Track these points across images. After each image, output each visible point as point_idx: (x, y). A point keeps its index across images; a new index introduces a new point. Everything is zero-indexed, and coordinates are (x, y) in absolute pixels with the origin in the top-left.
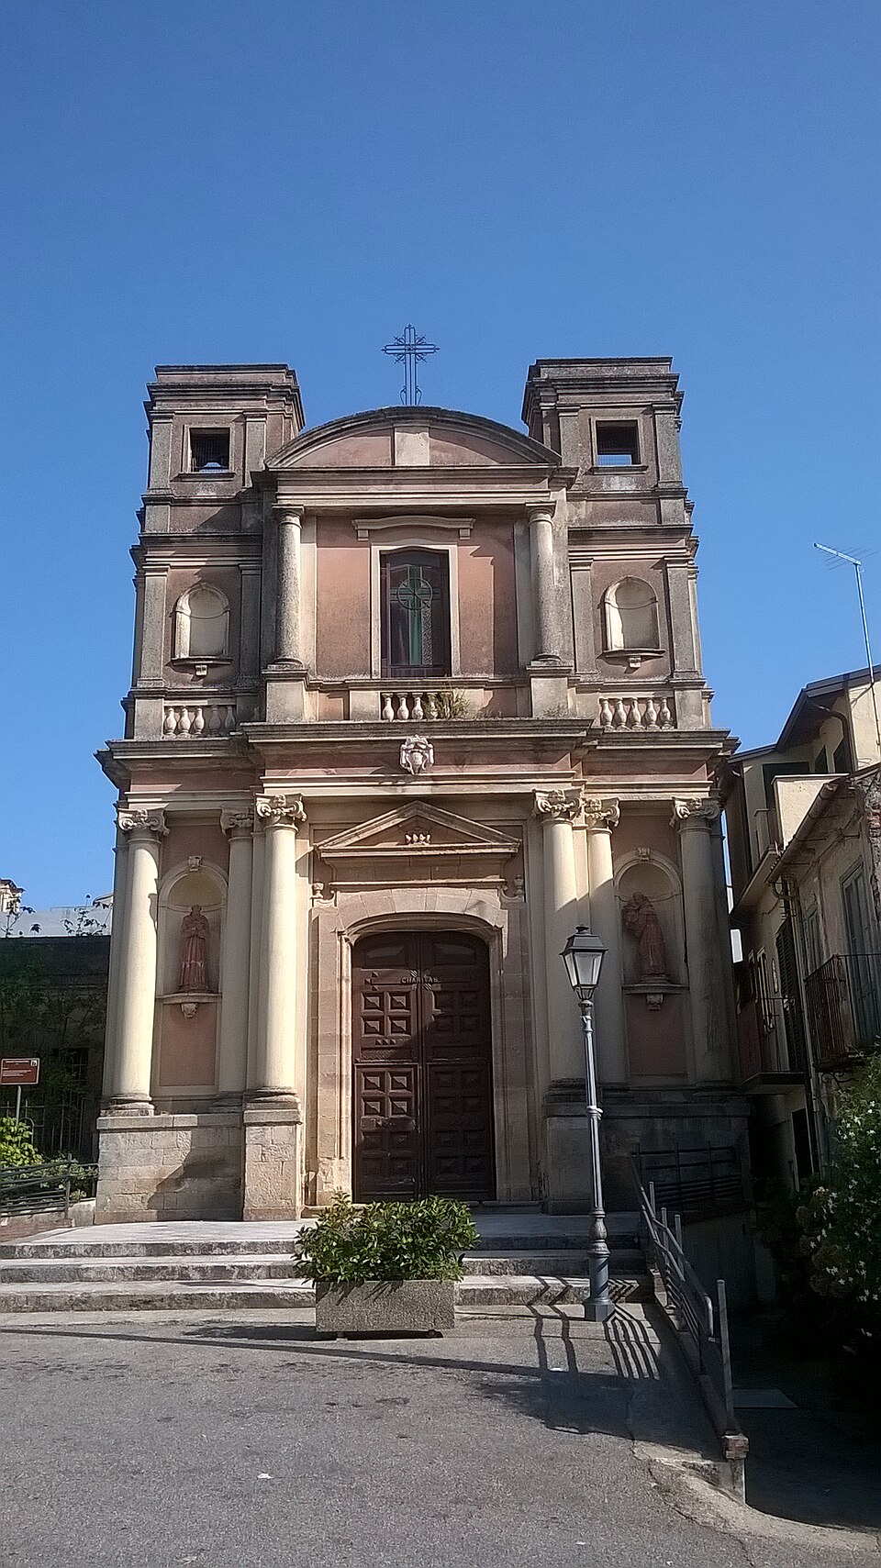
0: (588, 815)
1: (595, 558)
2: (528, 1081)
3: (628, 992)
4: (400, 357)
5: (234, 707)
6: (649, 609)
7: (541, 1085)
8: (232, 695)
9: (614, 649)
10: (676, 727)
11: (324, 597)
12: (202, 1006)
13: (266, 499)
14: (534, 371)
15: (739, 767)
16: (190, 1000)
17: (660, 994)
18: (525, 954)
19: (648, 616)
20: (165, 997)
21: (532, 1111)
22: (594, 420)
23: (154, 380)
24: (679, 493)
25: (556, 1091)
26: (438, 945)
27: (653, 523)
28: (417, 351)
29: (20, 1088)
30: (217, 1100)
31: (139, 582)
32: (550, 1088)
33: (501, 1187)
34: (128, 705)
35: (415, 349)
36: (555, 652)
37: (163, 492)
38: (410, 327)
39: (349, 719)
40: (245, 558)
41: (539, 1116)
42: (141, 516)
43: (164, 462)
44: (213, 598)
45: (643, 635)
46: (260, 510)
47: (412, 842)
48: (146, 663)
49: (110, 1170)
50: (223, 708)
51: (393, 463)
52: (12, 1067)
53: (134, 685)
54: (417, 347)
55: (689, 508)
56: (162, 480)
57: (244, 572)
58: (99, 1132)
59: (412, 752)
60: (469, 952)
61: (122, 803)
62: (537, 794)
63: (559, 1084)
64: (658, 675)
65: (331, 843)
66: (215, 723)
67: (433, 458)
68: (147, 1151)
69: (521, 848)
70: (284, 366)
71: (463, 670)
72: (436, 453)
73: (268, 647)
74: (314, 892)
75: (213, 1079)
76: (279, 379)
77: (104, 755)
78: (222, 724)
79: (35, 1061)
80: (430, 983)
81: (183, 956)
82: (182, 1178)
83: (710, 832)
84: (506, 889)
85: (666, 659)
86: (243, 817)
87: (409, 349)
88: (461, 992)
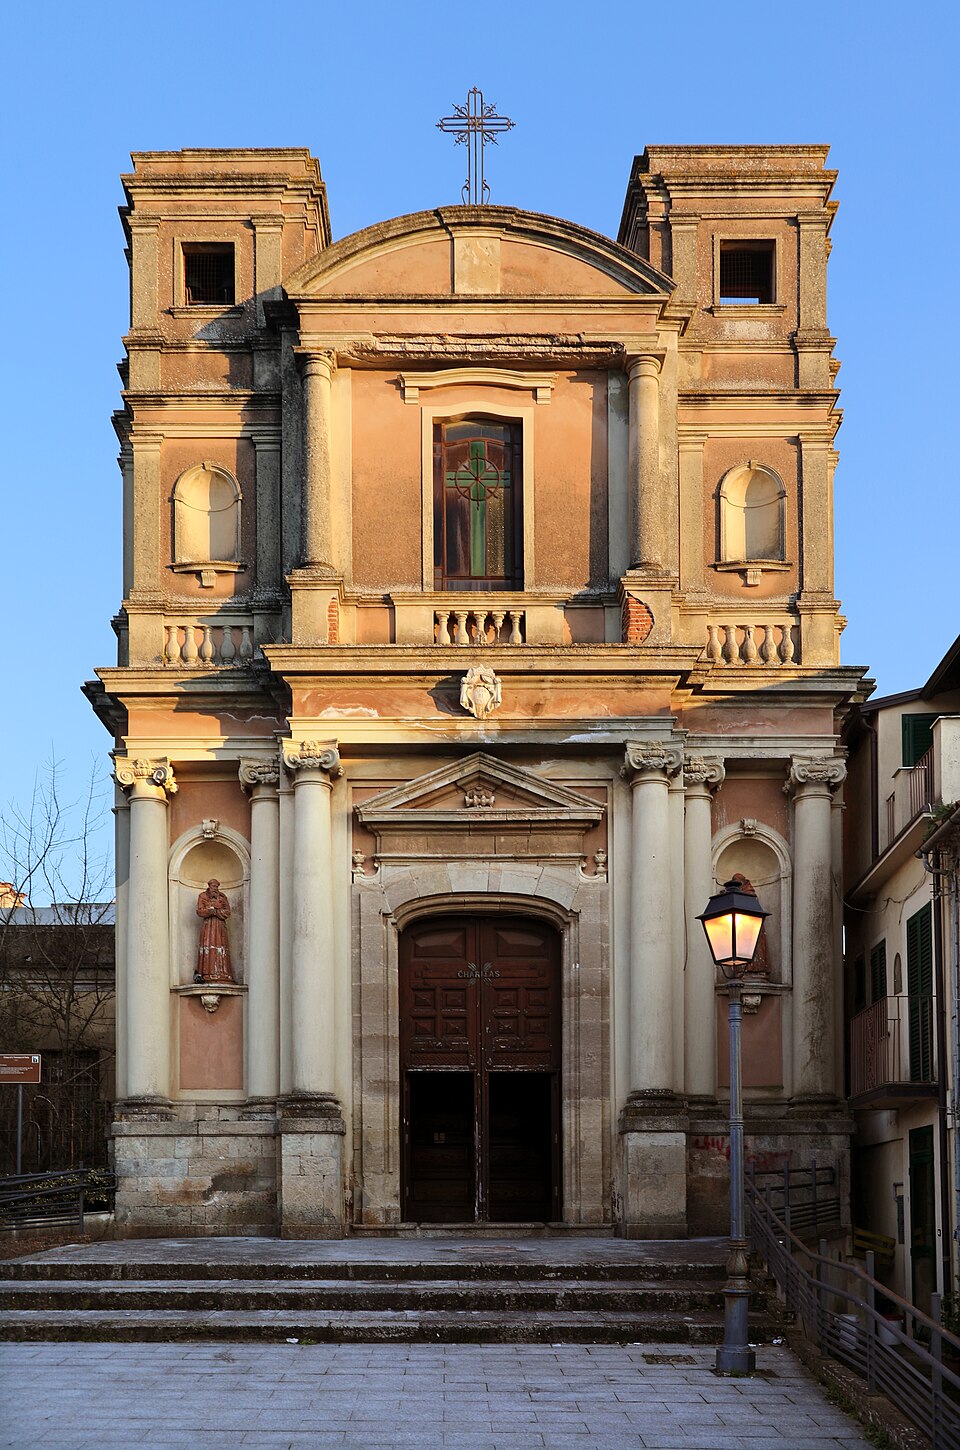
0: (687, 775)
1: (711, 434)
2: (604, 1092)
3: (721, 992)
4: (462, 136)
5: (251, 628)
6: (774, 507)
7: (619, 1095)
8: (248, 611)
9: (729, 560)
10: (799, 663)
11: (361, 481)
12: (225, 1000)
13: (285, 343)
14: (641, 163)
15: (872, 717)
16: (211, 992)
17: (757, 994)
18: (605, 945)
19: (773, 518)
20: (182, 987)
21: (607, 1126)
22: (717, 239)
23: (130, 170)
24: (825, 343)
25: (638, 1104)
26: (500, 933)
27: (789, 386)
28: (485, 128)
29: (21, 1087)
30: (247, 1106)
31: (126, 461)
32: (629, 1100)
33: (570, 1206)
34: (120, 625)
35: (483, 124)
36: (658, 558)
37: (150, 333)
38: (475, 91)
39: (394, 642)
40: (259, 428)
41: (615, 1130)
42: (124, 370)
43: (150, 292)
44: (220, 483)
45: (765, 543)
46: (276, 360)
47: (472, 805)
48: (139, 568)
49: (128, 1181)
50: (236, 632)
51: (453, 291)
52: (11, 1063)
53: (126, 597)
54: (485, 121)
55: (834, 369)
56: (149, 317)
57: (258, 447)
58: (113, 1138)
59: (475, 687)
60: (536, 942)
61: (120, 750)
62: (629, 745)
63: (638, 1095)
64: (780, 594)
65: (375, 804)
66: (228, 650)
67: (506, 284)
68: (168, 1161)
69: (605, 815)
70: (305, 152)
71: (538, 582)
72: (509, 277)
73: (291, 548)
74: (355, 864)
75: (241, 1080)
76: (296, 169)
77: (93, 689)
78: (237, 650)
79: (36, 1058)
80: (491, 978)
81: (201, 940)
82: (212, 1190)
83: (831, 800)
84: (584, 866)
85: (794, 575)
86: (266, 769)
87: (474, 124)
88: (527, 989)
